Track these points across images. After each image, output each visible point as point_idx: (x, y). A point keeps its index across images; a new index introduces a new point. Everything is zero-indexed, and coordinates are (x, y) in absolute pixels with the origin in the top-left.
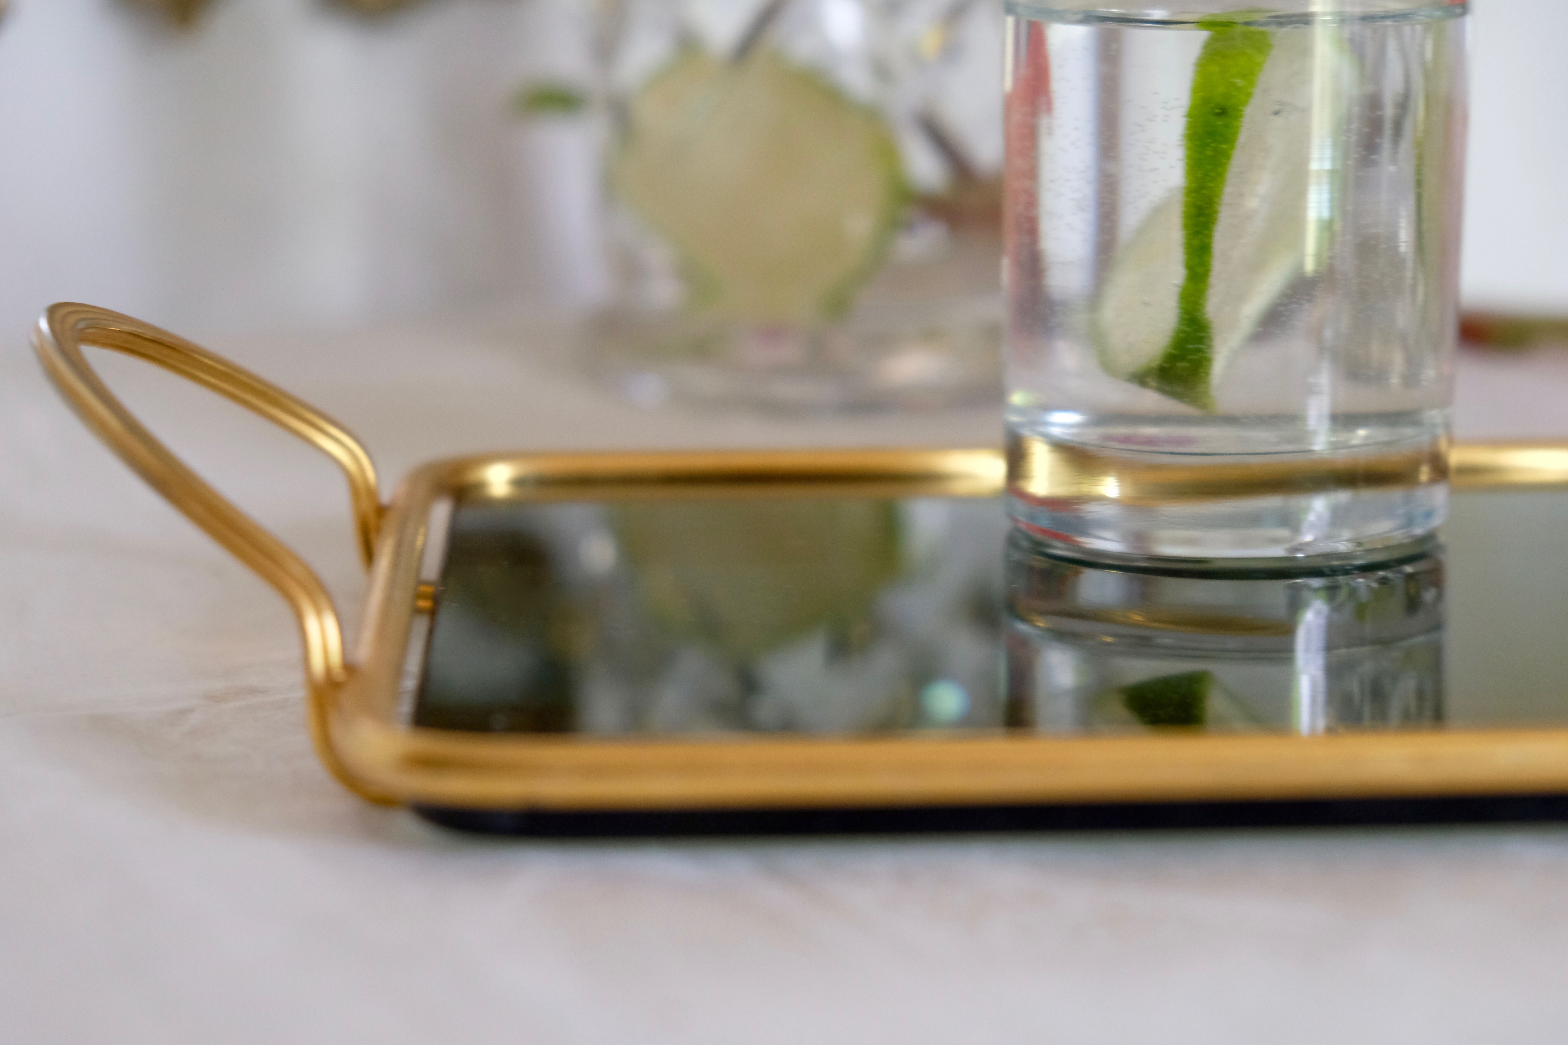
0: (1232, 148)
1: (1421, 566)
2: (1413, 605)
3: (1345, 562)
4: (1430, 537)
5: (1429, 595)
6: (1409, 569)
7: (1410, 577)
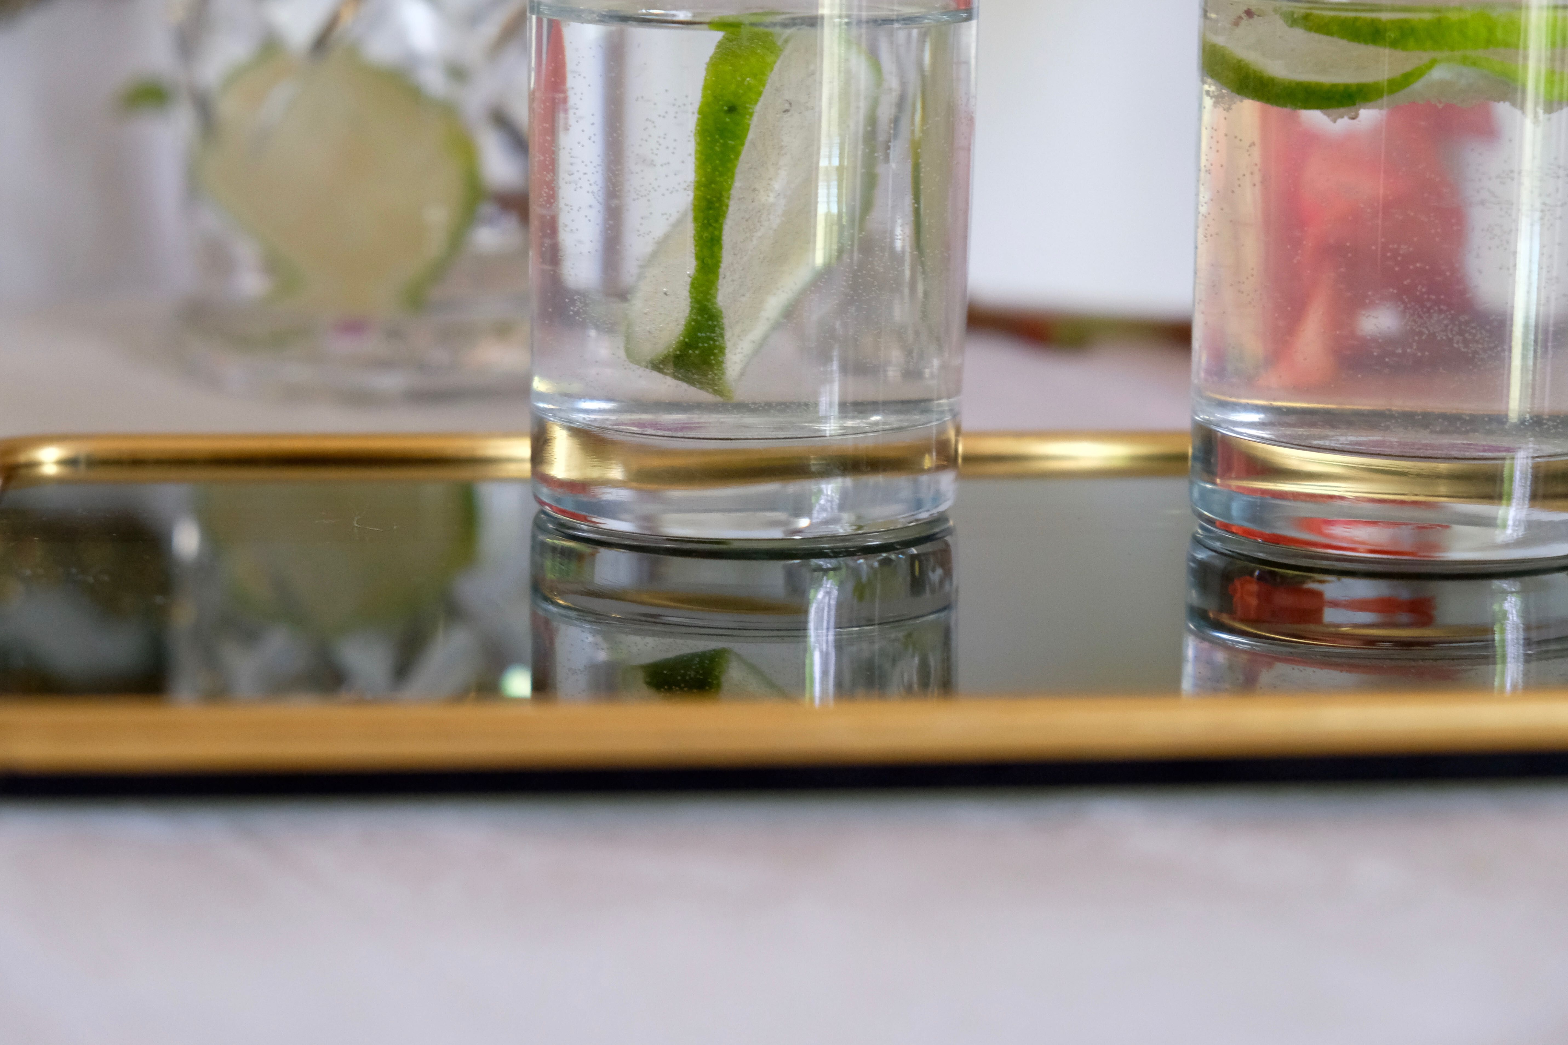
0: (742, 144)
1: (927, 547)
2: (917, 584)
3: (847, 544)
4: (940, 519)
5: (935, 576)
6: (914, 551)
7: (913, 557)
